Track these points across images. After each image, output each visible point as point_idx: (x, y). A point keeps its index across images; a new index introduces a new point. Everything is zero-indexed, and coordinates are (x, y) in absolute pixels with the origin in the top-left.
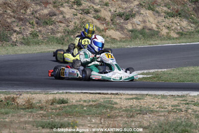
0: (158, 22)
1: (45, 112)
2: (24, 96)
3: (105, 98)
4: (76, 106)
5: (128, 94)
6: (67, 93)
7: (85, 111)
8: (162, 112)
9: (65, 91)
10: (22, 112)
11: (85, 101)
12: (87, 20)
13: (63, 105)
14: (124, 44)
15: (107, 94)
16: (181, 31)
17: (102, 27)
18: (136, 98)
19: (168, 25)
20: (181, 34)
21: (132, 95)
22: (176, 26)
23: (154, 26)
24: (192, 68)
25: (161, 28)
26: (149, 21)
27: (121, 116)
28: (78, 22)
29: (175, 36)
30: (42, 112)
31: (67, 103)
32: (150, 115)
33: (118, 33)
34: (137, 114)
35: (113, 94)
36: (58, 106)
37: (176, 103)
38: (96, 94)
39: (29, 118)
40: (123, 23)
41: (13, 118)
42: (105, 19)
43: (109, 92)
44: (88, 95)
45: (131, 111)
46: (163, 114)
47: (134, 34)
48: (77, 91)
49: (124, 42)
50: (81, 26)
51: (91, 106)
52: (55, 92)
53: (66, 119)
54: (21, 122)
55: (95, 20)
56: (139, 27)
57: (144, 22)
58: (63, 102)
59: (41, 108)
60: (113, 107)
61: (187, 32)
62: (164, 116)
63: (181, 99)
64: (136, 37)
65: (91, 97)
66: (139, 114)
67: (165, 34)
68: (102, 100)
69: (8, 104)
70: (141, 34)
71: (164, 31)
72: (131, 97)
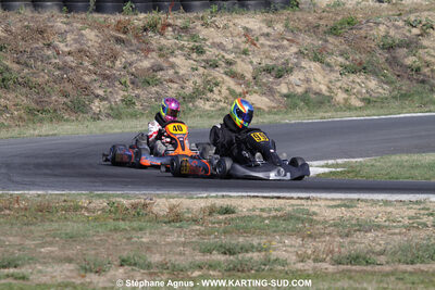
0: (331, 82)
1: (203, 229)
2: (164, 201)
3: (293, 205)
4: (251, 218)
5: (326, 199)
6: (223, 196)
7: (267, 225)
8: (395, 227)
9: (220, 194)
10: (165, 227)
11: (262, 210)
12: (214, 78)
13: (227, 216)
14: (277, 117)
15: (292, 198)
16: (367, 96)
17: (239, 90)
18: (345, 206)
19: (345, 86)
20: (368, 101)
21: (333, 200)
22: (358, 87)
23: (324, 88)
24: (405, 157)
25: (335, 91)
26: (315, 80)
27: (330, 234)
28: (199, 81)
29: (359, 104)
30: (198, 227)
31: (233, 212)
32: (377, 233)
33: (265, 99)
34: (355, 231)
35: (302, 198)
36: (221, 217)
37: (412, 213)
38: (272, 198)
39: (179, 236)
40: (272, 83)
41: (154, 238)
42: (243, 77)
43: (295, 195)
44: (262, 200)
45: (344, 227)
46: (397, 231)
47: (292, 101)
48: (240, 194)
49: (275, 114)
50: (204, 88)
51: (275, 217)
52: (205, 195)
53: (241, 240)
54: (169, 244)
55: (227, 78)
56: (300, 90)
57: (308, 81)
58: (227, 211)
59: (195, 221)
60: (312, 220)
61: (378, 97)
62: (400, 234)
63: (418, 207)
64: (295, 106)
65: (268, 203)
66: (359, 230)
67: (342, 101)
68: (290, 209)
69: (138, 214)
70: (303, 100)
71: (341, 96)
72: (334, 203)
